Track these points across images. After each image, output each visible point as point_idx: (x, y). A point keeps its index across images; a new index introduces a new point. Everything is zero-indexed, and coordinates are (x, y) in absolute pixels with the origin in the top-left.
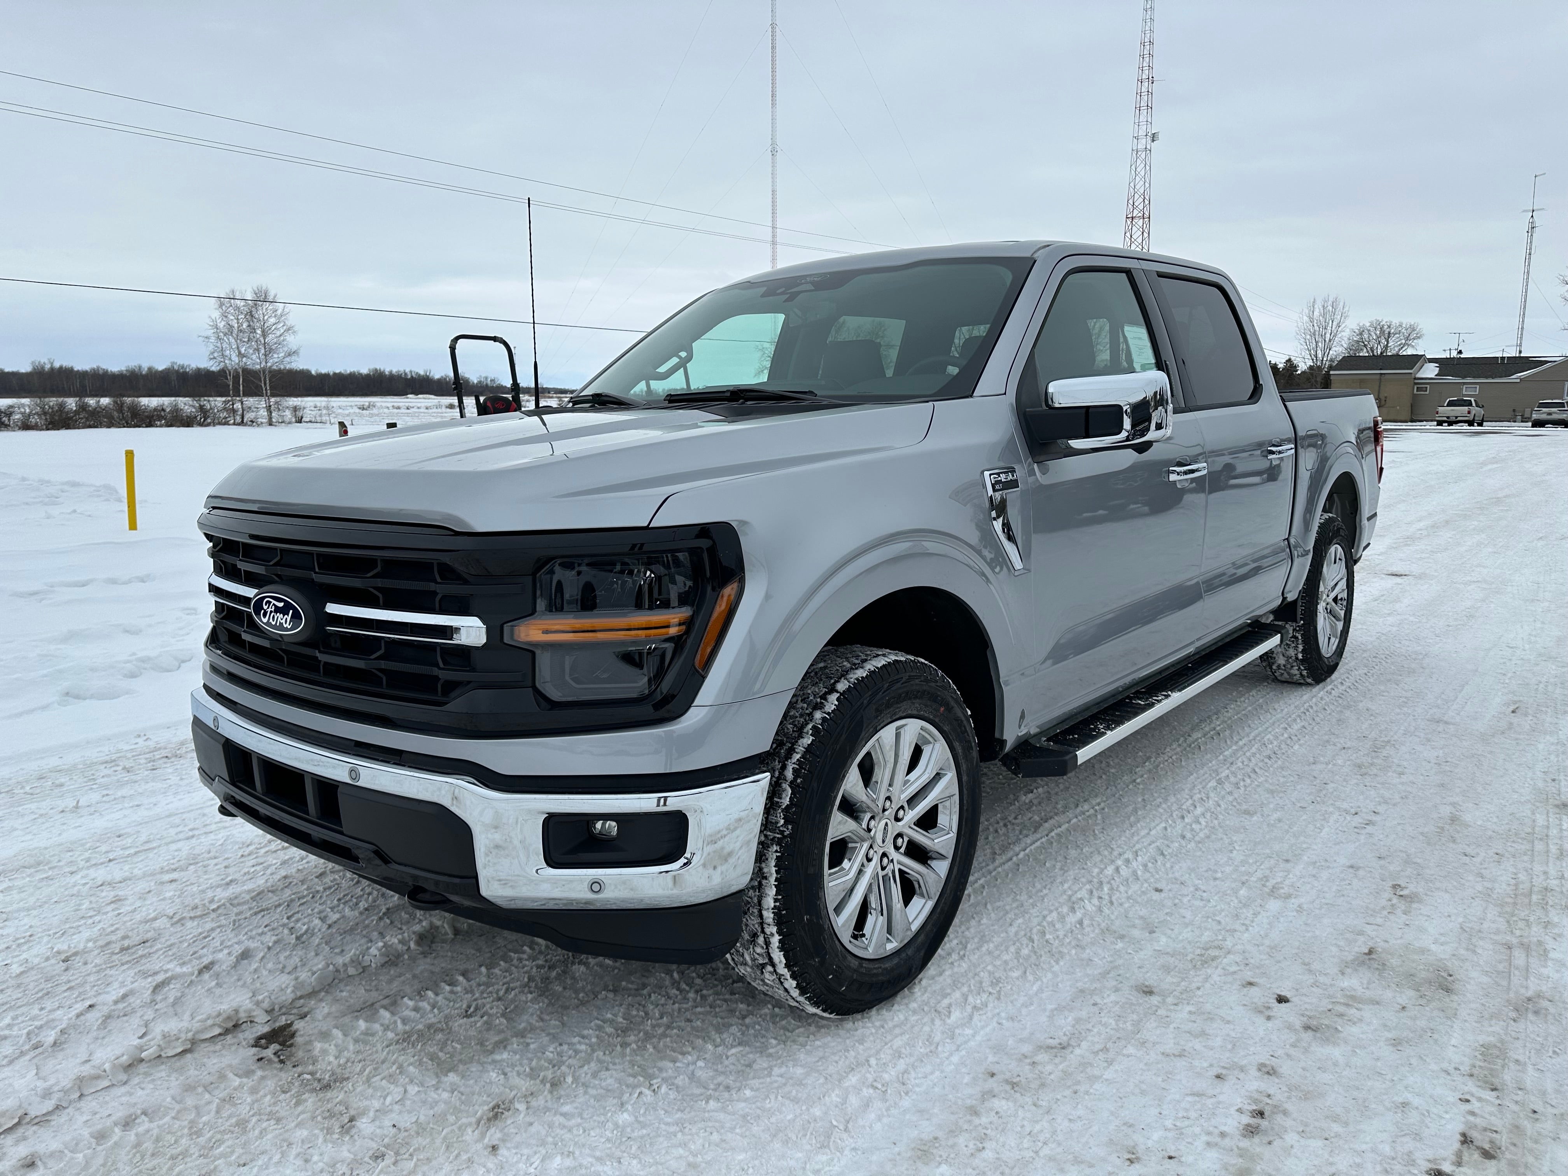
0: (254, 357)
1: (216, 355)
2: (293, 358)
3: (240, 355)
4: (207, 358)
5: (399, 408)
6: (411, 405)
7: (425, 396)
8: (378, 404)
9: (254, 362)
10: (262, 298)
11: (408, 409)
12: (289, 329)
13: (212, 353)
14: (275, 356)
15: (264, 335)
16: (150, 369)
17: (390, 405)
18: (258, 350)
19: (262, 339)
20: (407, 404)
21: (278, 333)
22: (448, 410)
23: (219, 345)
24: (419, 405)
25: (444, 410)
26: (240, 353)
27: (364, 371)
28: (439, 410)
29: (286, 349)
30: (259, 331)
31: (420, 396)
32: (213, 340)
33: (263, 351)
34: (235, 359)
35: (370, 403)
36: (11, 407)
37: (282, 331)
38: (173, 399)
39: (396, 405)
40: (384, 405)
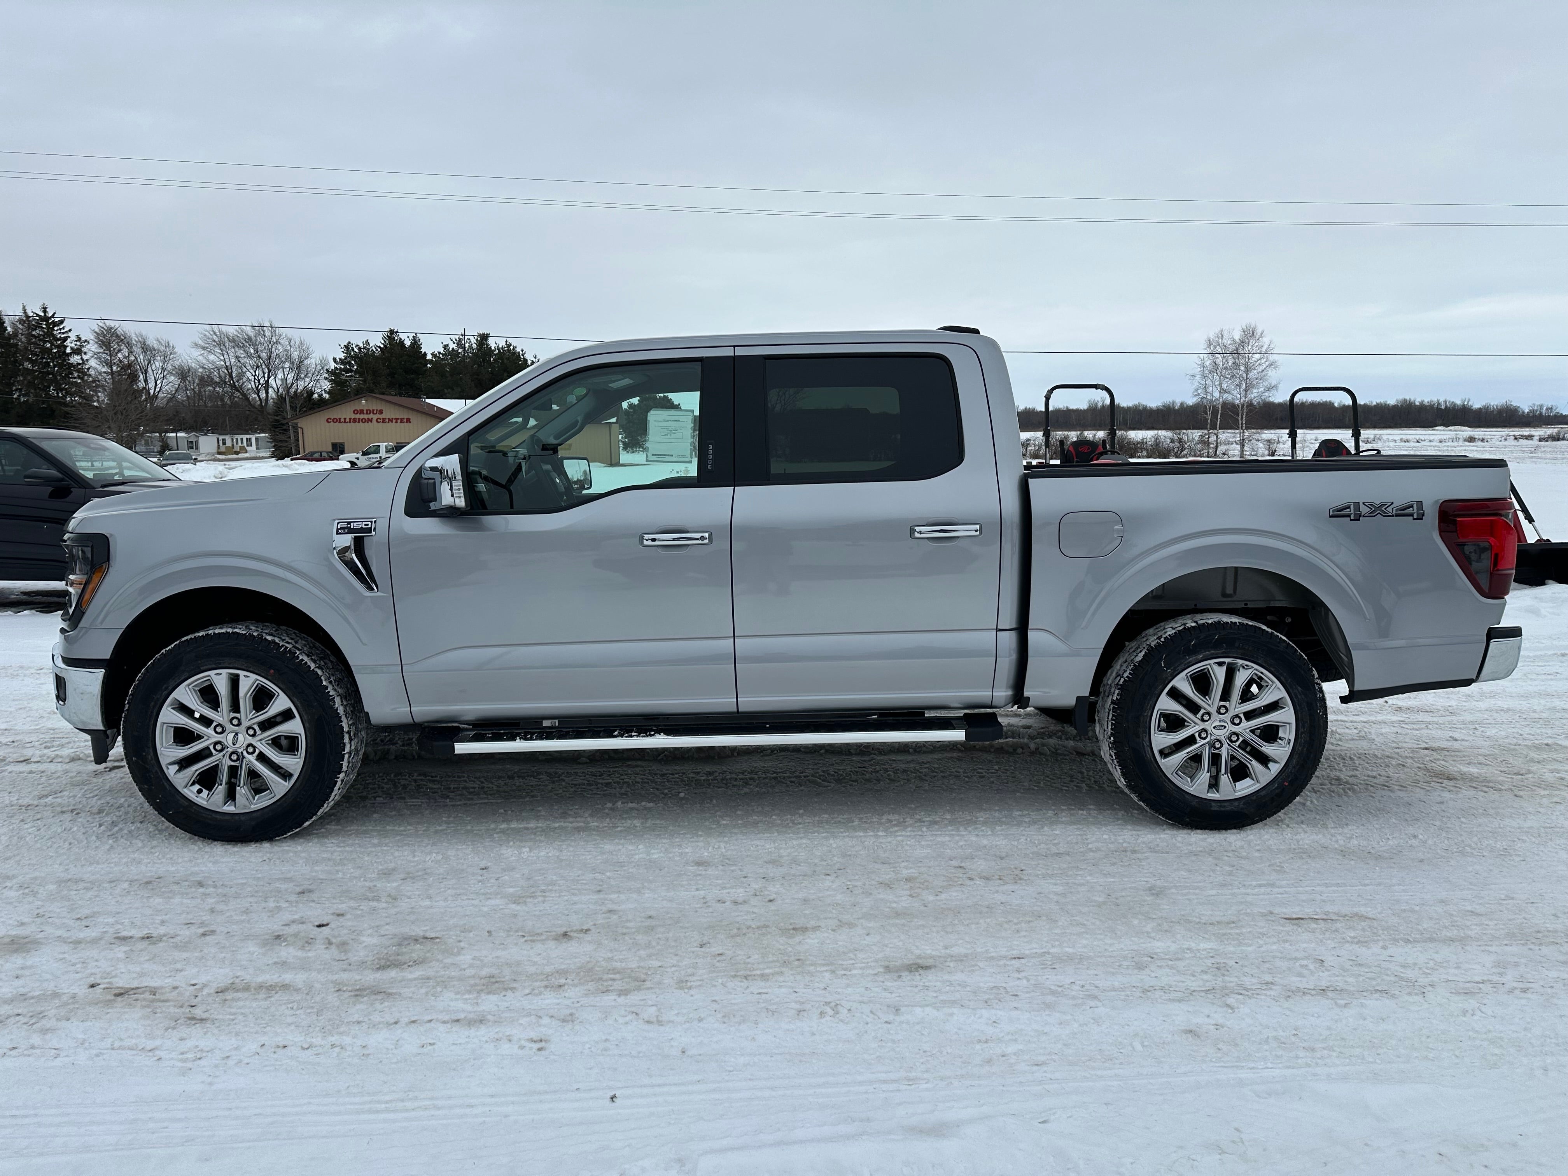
0: (1235, 392)
1: (1199, 391)
2: (1273, 392)
3: (1222, 391)
4: (1191, 395)
5: (1407, 441)
6: (1422, 438)
7: (1456, 428)
8: (1385, 437)
9: (1236, 396)
10: (1250, 334)
11: (1418, 442)
12: (1271, 365)
13: (1197, 390)
14: (1255, 391)
15: (1247, 371)
16: (1182, 404)
17: (1397, 438)
18: (1239, 386)
19: (1244, 375)
20: (1417, 437)
21: (1261, 368)
22: (1467, 443)
23: (1203, 382)
24: (1432, 438)
25: (1461, 443)
26: (1221, 388)
27: (1392, 402)
28: (1455, 444)
29: (1266, 384)
30: (1242, 368)
31: (1451, 428)
32: (1198, 377)
33: (1244, 387)
34: (1216, 395)
35: (1375, 435)
36: (1029, 440)
37: (1265, 366)
38: (1156, 432)
39: (1404, 437)
40: (1391, 437)
